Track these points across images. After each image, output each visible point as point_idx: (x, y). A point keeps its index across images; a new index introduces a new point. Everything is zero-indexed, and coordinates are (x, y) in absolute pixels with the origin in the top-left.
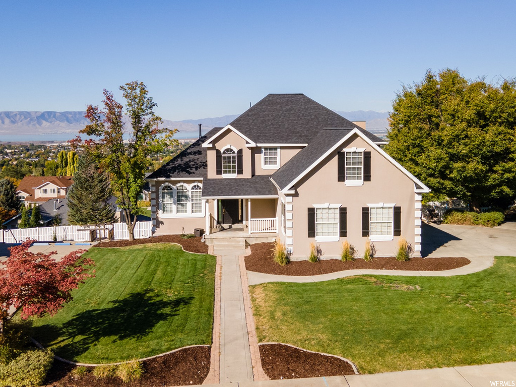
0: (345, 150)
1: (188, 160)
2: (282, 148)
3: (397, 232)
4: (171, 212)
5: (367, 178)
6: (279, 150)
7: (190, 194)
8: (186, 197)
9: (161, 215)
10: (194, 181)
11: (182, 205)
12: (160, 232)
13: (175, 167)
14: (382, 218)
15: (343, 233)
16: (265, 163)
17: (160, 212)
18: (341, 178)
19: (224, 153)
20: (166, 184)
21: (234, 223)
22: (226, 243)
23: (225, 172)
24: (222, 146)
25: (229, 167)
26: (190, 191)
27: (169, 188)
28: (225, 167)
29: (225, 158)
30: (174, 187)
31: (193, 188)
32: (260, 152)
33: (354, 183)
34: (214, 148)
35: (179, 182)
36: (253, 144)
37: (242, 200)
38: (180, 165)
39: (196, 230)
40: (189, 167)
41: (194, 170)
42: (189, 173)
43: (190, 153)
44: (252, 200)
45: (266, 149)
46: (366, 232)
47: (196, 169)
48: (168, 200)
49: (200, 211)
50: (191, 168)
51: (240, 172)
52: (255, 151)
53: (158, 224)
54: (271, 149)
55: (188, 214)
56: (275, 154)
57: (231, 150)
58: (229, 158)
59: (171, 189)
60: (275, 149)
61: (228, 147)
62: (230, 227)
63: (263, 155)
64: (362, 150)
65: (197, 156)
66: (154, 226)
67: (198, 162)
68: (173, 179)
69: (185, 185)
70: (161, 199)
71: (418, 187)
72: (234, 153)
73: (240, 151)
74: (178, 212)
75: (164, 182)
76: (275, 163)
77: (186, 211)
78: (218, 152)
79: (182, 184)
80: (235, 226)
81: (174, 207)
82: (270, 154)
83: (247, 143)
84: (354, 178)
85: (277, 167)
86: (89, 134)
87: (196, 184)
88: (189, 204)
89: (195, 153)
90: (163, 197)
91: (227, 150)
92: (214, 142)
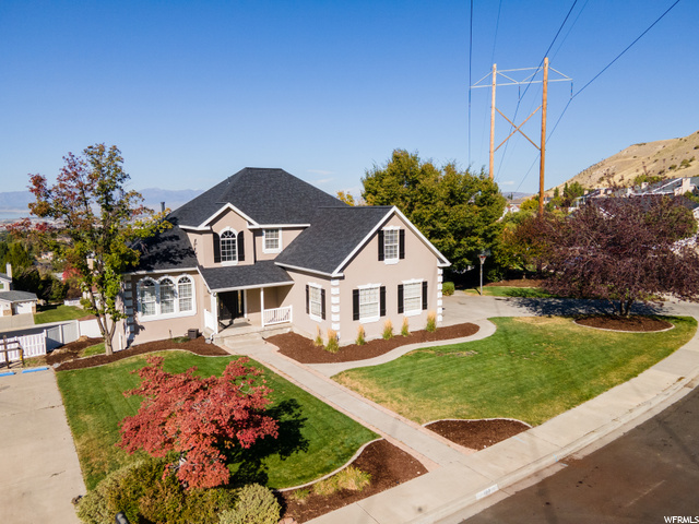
0: (384, 228)
1: (165, 247)
2: (284, 229)
3: (425, 307)
4: (153, 313)
5: (402, 256)
6: (280, 232)
7: (176, 288)
8: (173, 292)
9: (140, 318)
10: (181, 273)
11: (167, 303)
12: (139, 340)
13: (152, 257)
14: (413, 294)
15: (383, 313)
16: (267, 247)
17: (139, 314)
18: (381, 258)
19: (223, 236)
20: (146, 278)
21: (233, 318)
22: (241, 341)
23: (224, 259)
24: (220, 229)
25: (229, 253)
26: (177, 284)
27: (149, 283)
28: (224, 253)
29: (223, 242)
30: (157, 282)
31: (180, 282)
32: (261, 235)
33: (392, 261)
34: (211, 231)
35: (163, 274)
36: (257, 226)
37: (242, 291)
38: (158, 254)
39: (190, 331)
40: (171, 255)
41: (178, 259)
42: (175, 263)
43: (165, 239)
44: (265, 289)
45: (267, 230)
46: (401, 310)
47: (181, 257)
48: (148, 299)
49: (190, 308)
50: (175, 257)
51: (242, 258)
52: (257, 233)
53: (136, 329)
54: (272, 230)
55: (176, 313)
56: (277, 236)
57: (231, 233)
58: (229, 242)
59: (152, 284)
60: (277, 230)
61: (227, 229)
62: (231, 323)
63: (264, 237)
64: (398, 228)
65: (175, 242)
66: (131, 332)
67: (179, 249)
68: (156, 272)
69: (170, 278)
70: (139, 298)
71: (442, 262)
72: (234, 236)
73: (241, 234)
74: (162, 312)
75: (143, 276)
76: (277, 246)
77: (172, 310)
78: (216, 236)
79: (166, 277)
80: (236, 321)
81: (157, 307)
82: (272, 236)
83: (250, 224)
84: (391, 256)
85: (279, 250)
86: (43, 215)
87: (184, 276)
88: (176, 302)
89: (171, 238)
90: (143, 295)
91: (226, 233)
92: (211, 224)
